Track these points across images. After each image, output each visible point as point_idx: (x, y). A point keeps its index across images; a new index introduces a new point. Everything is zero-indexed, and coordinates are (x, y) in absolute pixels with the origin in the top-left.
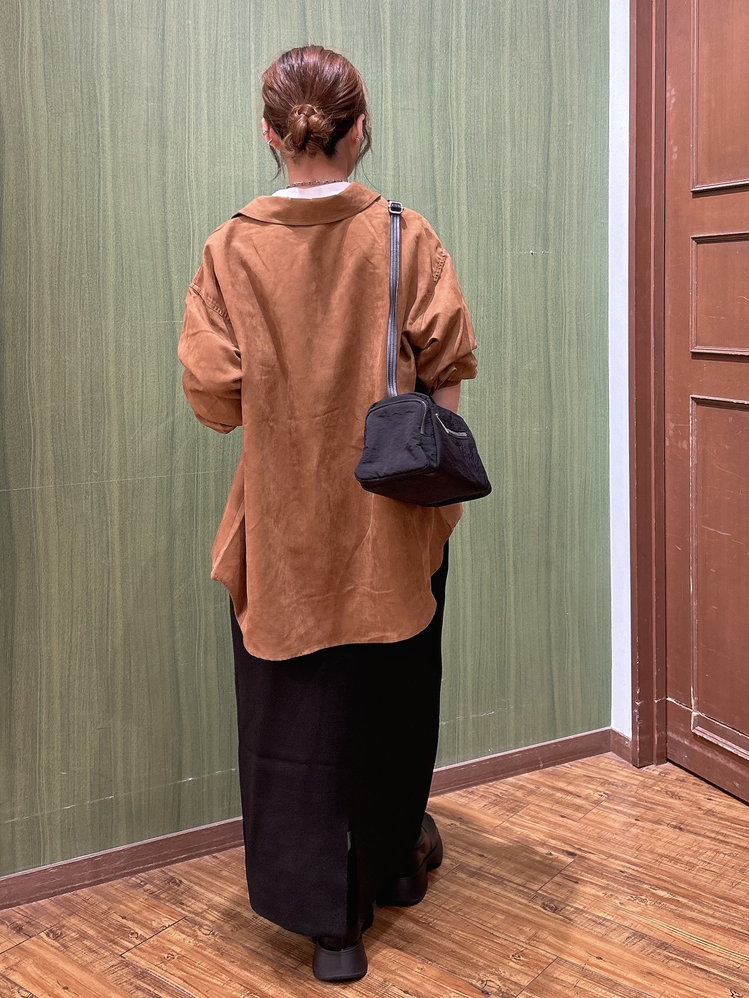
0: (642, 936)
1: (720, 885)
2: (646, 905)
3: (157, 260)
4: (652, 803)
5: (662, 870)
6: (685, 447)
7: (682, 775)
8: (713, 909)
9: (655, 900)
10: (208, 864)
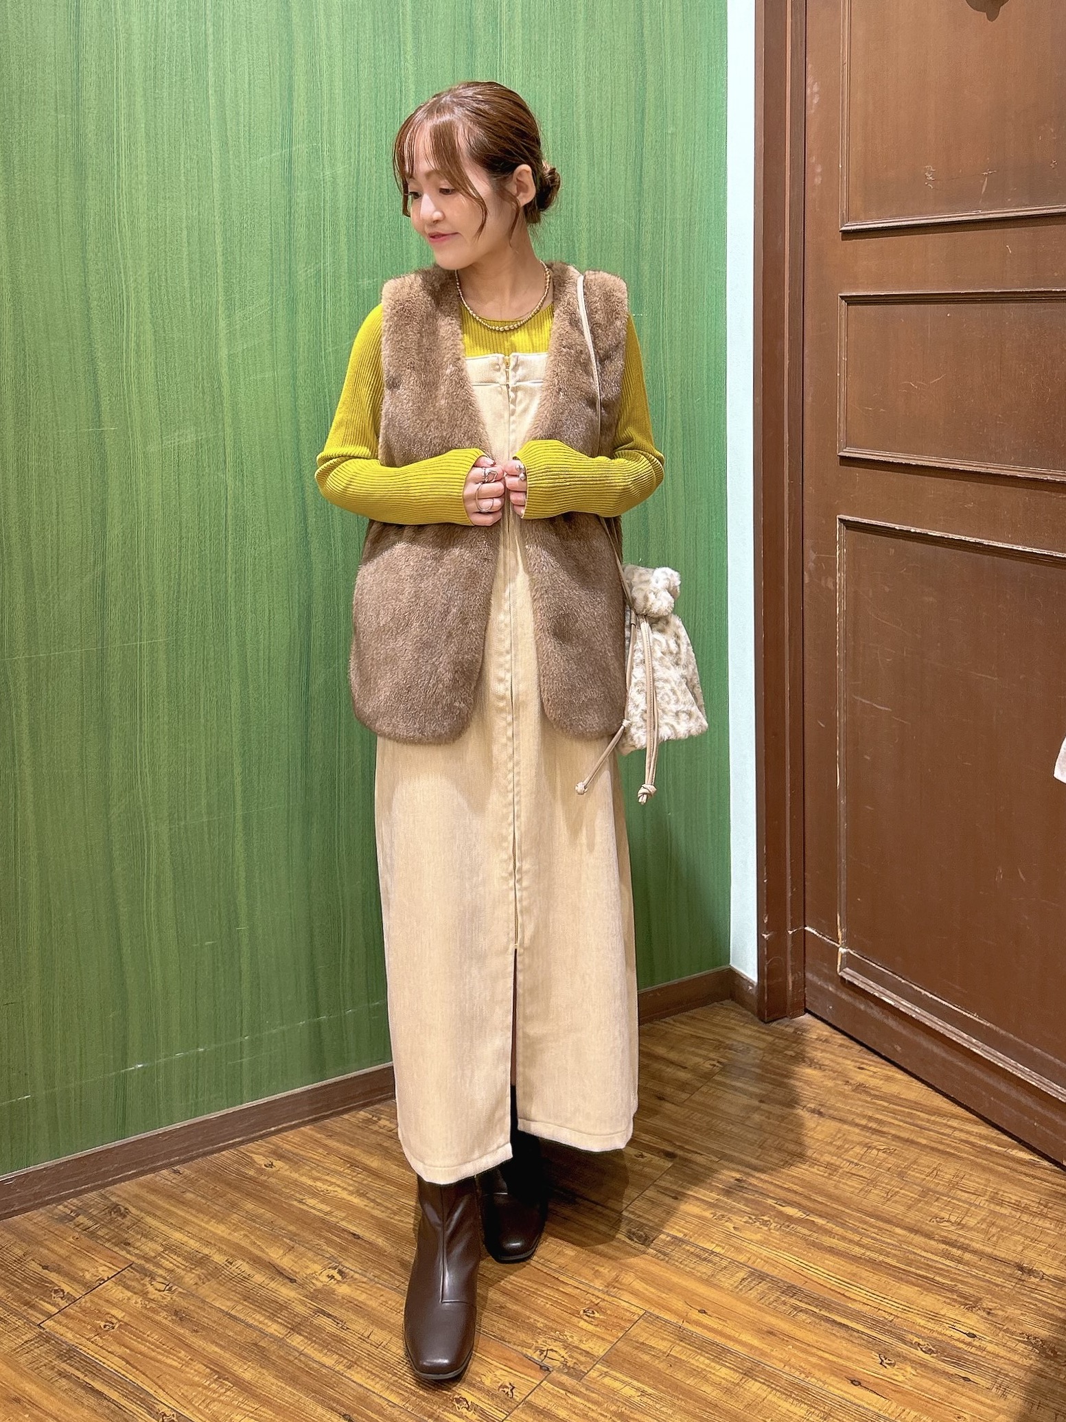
0: (762, 1277)
1: (871, 1196)
2: (770, 1229)
3: (75, 341)
5: (793, 1177)
7: (824, 1033)
8: (859, 1233)
9: (782, 1222)
10: (166, 1182)
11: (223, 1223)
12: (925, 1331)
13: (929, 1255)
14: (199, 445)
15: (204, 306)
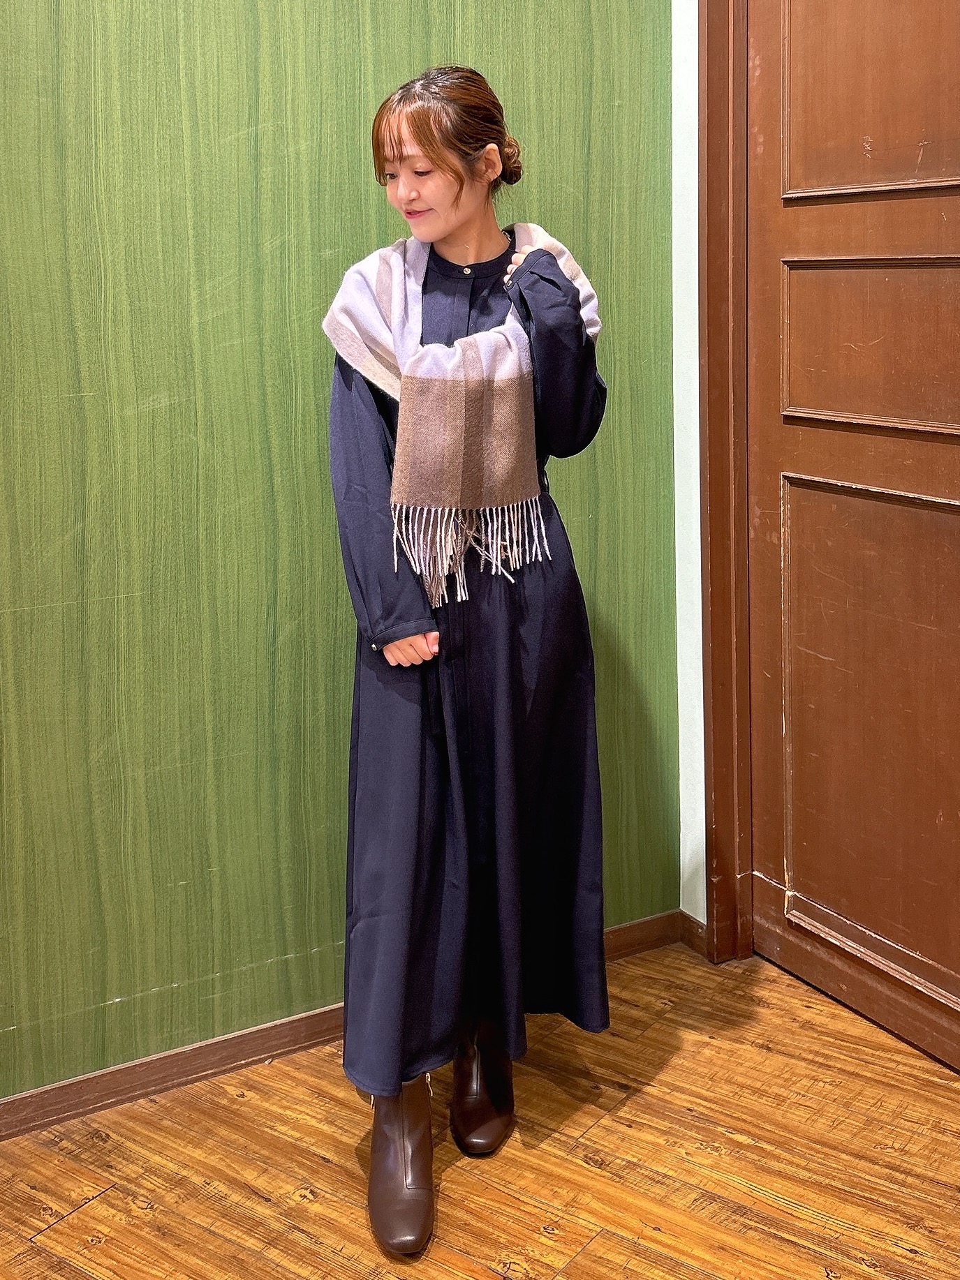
0: (713, 1198)
1: (818, 1125)
2: (720, 1155)
3: (56, 311)
4: (731, 1013)
5: (742, 1107)
6: (775, 541)
7: (772, 974)
8: (806, 1159)
9: (732, 1148)
10: (144, 1110)
11: (200, 1148)
12: (870, 1247)
13: (873, 1179)
14: (172, 408)
15: (176, 277)
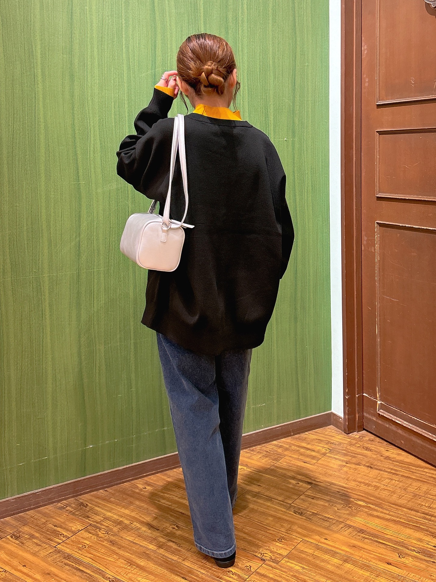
0: (350, 526)
1: (393, 497)
2: (352, 510)
3: (69, 146)
4: (354, 453)
5: (361, 490)
6: (373, 251)
7: (372, 438)
8: (389, 511)
9: (357, 507)
10: (102, 495)
11: (127, 509)
12: (417, 545)
13: (417, 518)
14: (118, 190)
